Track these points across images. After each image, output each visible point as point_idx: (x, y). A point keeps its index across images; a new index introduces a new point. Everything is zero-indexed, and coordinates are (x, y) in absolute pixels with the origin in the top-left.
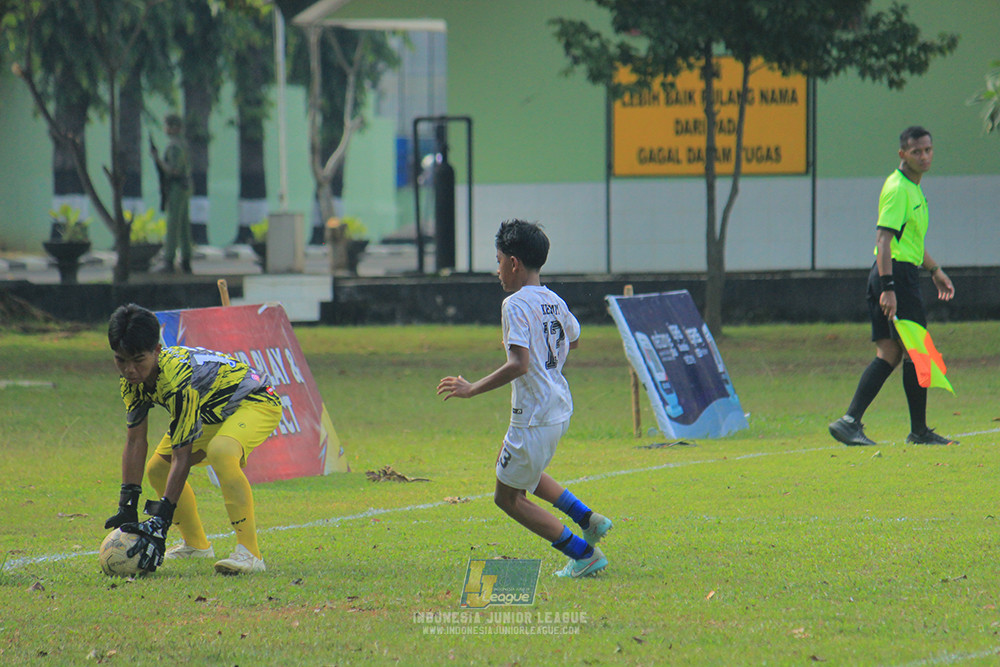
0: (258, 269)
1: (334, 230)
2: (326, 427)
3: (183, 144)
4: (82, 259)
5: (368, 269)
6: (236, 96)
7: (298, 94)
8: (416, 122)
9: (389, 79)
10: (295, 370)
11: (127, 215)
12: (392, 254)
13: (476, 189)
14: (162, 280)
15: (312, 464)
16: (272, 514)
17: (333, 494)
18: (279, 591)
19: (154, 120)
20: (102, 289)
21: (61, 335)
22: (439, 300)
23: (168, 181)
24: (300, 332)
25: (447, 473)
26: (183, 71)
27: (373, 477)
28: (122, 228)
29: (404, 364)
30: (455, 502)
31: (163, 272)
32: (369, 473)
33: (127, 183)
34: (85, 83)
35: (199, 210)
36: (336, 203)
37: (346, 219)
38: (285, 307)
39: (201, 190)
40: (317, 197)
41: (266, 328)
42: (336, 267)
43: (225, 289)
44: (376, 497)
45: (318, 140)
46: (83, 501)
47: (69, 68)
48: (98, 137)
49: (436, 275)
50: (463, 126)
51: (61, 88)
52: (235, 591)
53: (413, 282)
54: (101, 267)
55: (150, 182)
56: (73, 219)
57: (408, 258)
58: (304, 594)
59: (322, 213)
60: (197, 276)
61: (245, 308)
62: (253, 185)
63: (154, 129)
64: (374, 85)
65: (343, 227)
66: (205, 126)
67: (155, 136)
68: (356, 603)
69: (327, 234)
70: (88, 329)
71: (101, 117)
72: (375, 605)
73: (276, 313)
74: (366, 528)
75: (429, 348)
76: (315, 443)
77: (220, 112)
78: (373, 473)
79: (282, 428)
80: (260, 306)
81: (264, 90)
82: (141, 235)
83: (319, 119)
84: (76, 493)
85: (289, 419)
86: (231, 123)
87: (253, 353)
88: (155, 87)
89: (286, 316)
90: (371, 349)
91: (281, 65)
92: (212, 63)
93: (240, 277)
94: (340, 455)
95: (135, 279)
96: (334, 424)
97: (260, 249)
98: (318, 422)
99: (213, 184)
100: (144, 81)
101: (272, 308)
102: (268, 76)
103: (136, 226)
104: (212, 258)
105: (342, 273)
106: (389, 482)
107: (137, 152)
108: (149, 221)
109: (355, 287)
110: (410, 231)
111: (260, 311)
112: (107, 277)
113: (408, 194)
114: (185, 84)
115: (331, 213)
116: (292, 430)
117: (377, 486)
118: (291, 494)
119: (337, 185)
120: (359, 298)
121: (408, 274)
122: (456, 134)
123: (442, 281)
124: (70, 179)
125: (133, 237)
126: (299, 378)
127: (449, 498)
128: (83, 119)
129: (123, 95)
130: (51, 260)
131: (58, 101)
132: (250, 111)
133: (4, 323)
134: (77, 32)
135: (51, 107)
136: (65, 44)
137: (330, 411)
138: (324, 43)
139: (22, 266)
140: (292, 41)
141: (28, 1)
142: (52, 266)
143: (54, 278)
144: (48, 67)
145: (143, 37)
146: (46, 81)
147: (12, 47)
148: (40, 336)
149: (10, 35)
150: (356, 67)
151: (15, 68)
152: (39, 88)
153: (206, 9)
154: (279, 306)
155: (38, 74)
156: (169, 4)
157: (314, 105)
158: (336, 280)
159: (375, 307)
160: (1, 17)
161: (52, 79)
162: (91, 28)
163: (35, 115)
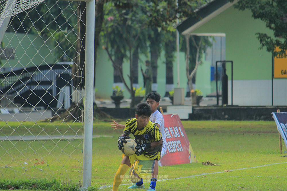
0: (171, 104)
1: (192, 93)
2: (190, 150)
3: (150, 68)
4: (121, 101)
5: (202, 104)
6: (165, 55)
7: (183, 54)
8: (217, 62)
9: (209, 50)
10: (182, 133)
11: (134, 89)
12: (209, 100)
13: (234, 81)
15: (186, 160)
16: (175, 174)
17: (192, 169)
19: (142, 62)
20: (127, 110)
22: (223, 113)
23: (146, 79)
24: (183, 122)
25: (225, 163)
26: (150, 48)
27: (204, 164)
28: (133, 92)
29: (213, 131)
30: (228, 172)
32: (203, 163)
33: (134, 80)
34: (123, 51)
35: (154, 87)
36: (193, 85)
37: (196, 90)
38: (179, 115)
39: (155, 81)
40: (188, 84)
41: (173, 121)
42: (193, 104)
43: (162, 110)
44: (205, 170)
45: (188, 68)
47: (118, 47)
48: (126, 67)
49: (222, 106)
50: (230, 63)
51: (116, 53)
53: (216, 108)
54: (126, 103)
55: (141, 79)
56: (119, 89)
57: (214, 101)
59: (190, 88)
61: (167, 115)
62: (170, 80)
63: (142, 64)
64: (205, 52)
65: (195, 92)
66: (156, 63)
67: (142, 66)
69: (191, 94)
70: (122, 121)
71: (127, 61)
73: (176, 117)
74: (202, 179)
75: (220, 127)
76: (187, 154)
77: (160, 59)
78: (204, 163)
79: (178, 149)
80: (172, 115)
81: (173, 53)
82: (138, 94)
83: (189, 62)
85: (180, 147)
86: (164, 62)
87: (170, 128)
88: (142, 52)
89: (179, 118)
90: (203, 127)
91: (178, 46)
92: (158, 45)
93: (166, 106)
94: (194, 158)
96: (193, 149)
97: (172, 98)
98: (188, 148)
99: (159, 80)
100: (139, 51)
101: (175, 115)
102: (174, 49)
103: (137, 92)
105: (195, 105)
106: (208, 165)
107: (137, 71)
108: (140, 90)
109: (199, 109)
110: (215, 93)
111: (172, 116)
112: (128, 106)
113: (214, 83)
114: (151, 52)
115: (192, 88)
116: (181, 150)
117: (205, 166)
118: (180, 168)
119: (194, 80)
120: (200, 112)
121: (214, 106)
122: (228, 66)
123: (224, 108)
124: (118, 79)
125: (136, 95)
126: (183, 135)
127: (226, 170)
128: (122, 61)
129: (134, 54)
130: (113, 101)
131: (115, 56)
132: (169, 59)
133: (99, 119)
134: (121, 37)
135: (113, 58)
136: (117, 40)
137: (191, 145)
138: (190, 40)
139: (104, 103)
140: (182, 39)
141: (107, 28)
142: (113, 103)
143: (113, 106)
144: (112, 47)
145: (139, 38)
146: (111, 51)
147: (103, 41)
148: (109, 123)
149: (102, 38)
150: (200, 47)
151: (103, 47)
152: (110, 53)
153: (157, 30)
154: (177, 115)
155: (110, 49)
156: (147, 29)
157: (187, 57)
158: (193, 107)
159: (204, 115)
160: (99, 32)
161: (113, 50)
162: (124, 36)
163: (109, 60)
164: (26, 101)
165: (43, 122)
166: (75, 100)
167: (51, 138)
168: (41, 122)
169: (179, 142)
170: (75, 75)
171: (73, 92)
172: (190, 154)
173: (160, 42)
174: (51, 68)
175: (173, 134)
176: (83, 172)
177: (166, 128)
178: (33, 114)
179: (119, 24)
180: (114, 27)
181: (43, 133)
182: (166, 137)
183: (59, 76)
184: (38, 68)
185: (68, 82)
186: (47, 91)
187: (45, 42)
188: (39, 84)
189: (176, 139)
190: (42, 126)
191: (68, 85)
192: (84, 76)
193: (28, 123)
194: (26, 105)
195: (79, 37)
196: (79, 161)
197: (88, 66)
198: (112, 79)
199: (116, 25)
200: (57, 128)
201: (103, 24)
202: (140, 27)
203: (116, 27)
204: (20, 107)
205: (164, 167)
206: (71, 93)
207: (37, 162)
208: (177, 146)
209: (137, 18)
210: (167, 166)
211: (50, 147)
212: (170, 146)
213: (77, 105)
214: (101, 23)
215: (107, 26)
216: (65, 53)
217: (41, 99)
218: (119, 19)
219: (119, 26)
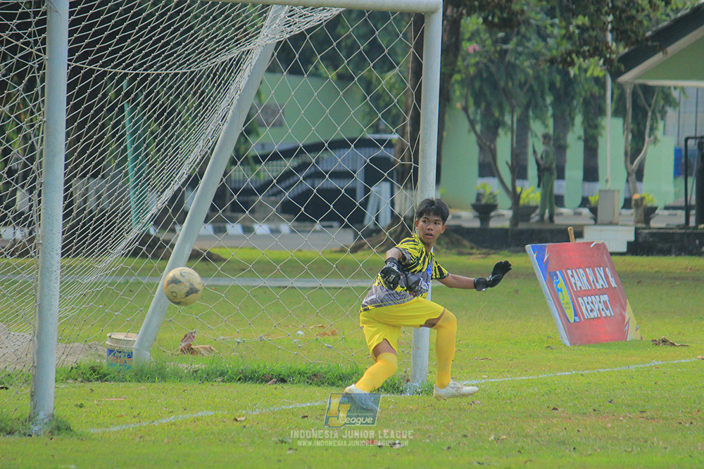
0: (593, 222)
1: (636, 200)
2: (629, 314)
3: (551, 149)
4: (493, 214)
5: (655, 223)
6: (583, 122)
7: (618, 122)
8: (687, 139)
9: (671, 114)
10: (612, 280)
11: (518, 190)
12: (670, 215)
14: (536, 227)
15: (621, 335)
16: (596, 362)
17: (632, 352)
18: (600, 406)
19: (536, 136)
20: (503, 231)
21: (479, 256)
22: (697, 242)
23: (541, 170)
24: (615, 258)
25: (699, 342)
26: (553, 108)
27: (656, 343)
28: (515, 197)
29: (675, 278)
31: (538, 222)
32: (653, 341)
33: (519, 171)
34: (497, 114)
35: (559, 187)
36: (638, 184)
37: (644, 194)
38: (607, 244)
39: (561, 176)
40: (627, 181)
41: (595, 255)
42: (638, 222)
43: (573, 232)
44: (657, 354)
45: (629, 148)
46: (489, 350)
47: (488, 106)
48: (504, 145)
49: (696, 227)
51: (484, 116)
52: (574, 405)
53: (683, 231)
54: (502, 219)
55: (532, 171)
56: (488, 191)
57: (679, 218)
58: (614, 408)
59: (631, 190)
60: (556, 225)
61: (583, 243)
62: (591, 174)
63: (535, 140)
64: (663, 118)
65: (642, 199)
66: (565, 139)
67: (536, 145)
68: (645, 415)
69: (633, 202)
70: (494, 253)
71: (506, 134)
72: (655, 416)
73: (601, 247)
74: (651, 372)
75: (690, 269)
76: (622, 322)
77: (573, 131)
78: (656, 340)
79: (603, 313)
80: (592, 243)
81: (600, 118)
82: (526, 201)
83: (630, 137)
84: (485, 346)
85: (607, 308)
86: (579, 138)
87: (587, 269)
88: (536, 117)
89: (607, 249)
90: (657, 269)
91: (609, 106)
92: (570, 104)
93: (583, 226)
94: (637, 330)
95: (522, 226)
96: (633, 311)
97: (594, 210)
98: (625, 310)
99: (568, 173)
100: (531, 114)
101: (599, 244)
102: (601, 111)
103: (523, 195)
104: (566, 215)
105: (640, 225)
106: (664, 346)
107: (526, 154)
108: (531, 193)
109: (648, 233)
110: (681, 202)
111: (592, 246)
112: (506, 224)
113: (681, 180)
114: (554, 116)
115: (635, 191)
116: (609, 315)
117: (657, 348)
118: (608, 351)
119: (639, 175)
120: (651, 239)
121: (679, 227)
123: (698, 231)
124: (487, 169)
125: (522, 202)
126: (614, 285)
127: (700, 357)
128: (495, 134)
129: (519, 121)
130: (476, 214)
131: (482, 124)
132: (590, 132)
133: (447, 248)
134: (494, 85)
135: (478, 128)
136: (487, 92)
137: (631, 304)
138: (634, 94)
139: (459, 217)
140: (616, 92)
141: (467, 67)
142: (475, 217)
143: (476, 224)
144: (477, 105)
145: (531, 88)
146: (476, 113)
147: (458, 93)
148: (468, 257)
149: (457, 86)
150: (652, 108)
151: (459, 105)
152: (472, 117)
153: (568, 73)
154: (603, 243)
155: (471, 109)
156: (547, 70)
157: (627, 129)
158: (637, 230)
159: (660, 245)
160: (451, 76)
161: (479, 112)
162: (502, 84)
163: (469, 131)
164: (303, 209)
165: (336, 252)
166: (400, 211)
167: (350, 285)
168: (331, 252)
169: (605, 298)
170: (399, 160)
171: (397, 193)
172: (628, 322)
173: (573, 98)
174: (352, 146)
175: (593, 281)
176: (411, 352)
177: (581, 270)
178: (316, 235)
179: (491, 61)
180: (481, 65)
181: (334, 274)
182: (580, 287)
183: (368, 161)
184: (326, 145)
185: (386, 174)
186: (343, 191)
187: (341, 93)
188: (327, 176)
189: (600, 292)
190: (334, 260)
191: (386, 180)
192: (416, 162)
193: (307, 254)
194: (302, 219)
195: (409, 85)
196: (404, 332)
197: (426, 143)
198: (475, 169)
199: (485, 61)
200: (361, 265)
201: (460, 58)
202: (532, 67)
203: (485, 65)
204: (290, 221)
205: (576, 347)
206: (392, 194)
207: (322, 331)
208: (602, 306)
209: (528, 48)
210: (579, 345)
211: (349, 301)
212: (588, 306)
213: (402, 219)
214: (456, 56)
215: (466, 63)
216: (380, 115)
217: (332, 206)
218: (493, 49)
219: (490, 65)
